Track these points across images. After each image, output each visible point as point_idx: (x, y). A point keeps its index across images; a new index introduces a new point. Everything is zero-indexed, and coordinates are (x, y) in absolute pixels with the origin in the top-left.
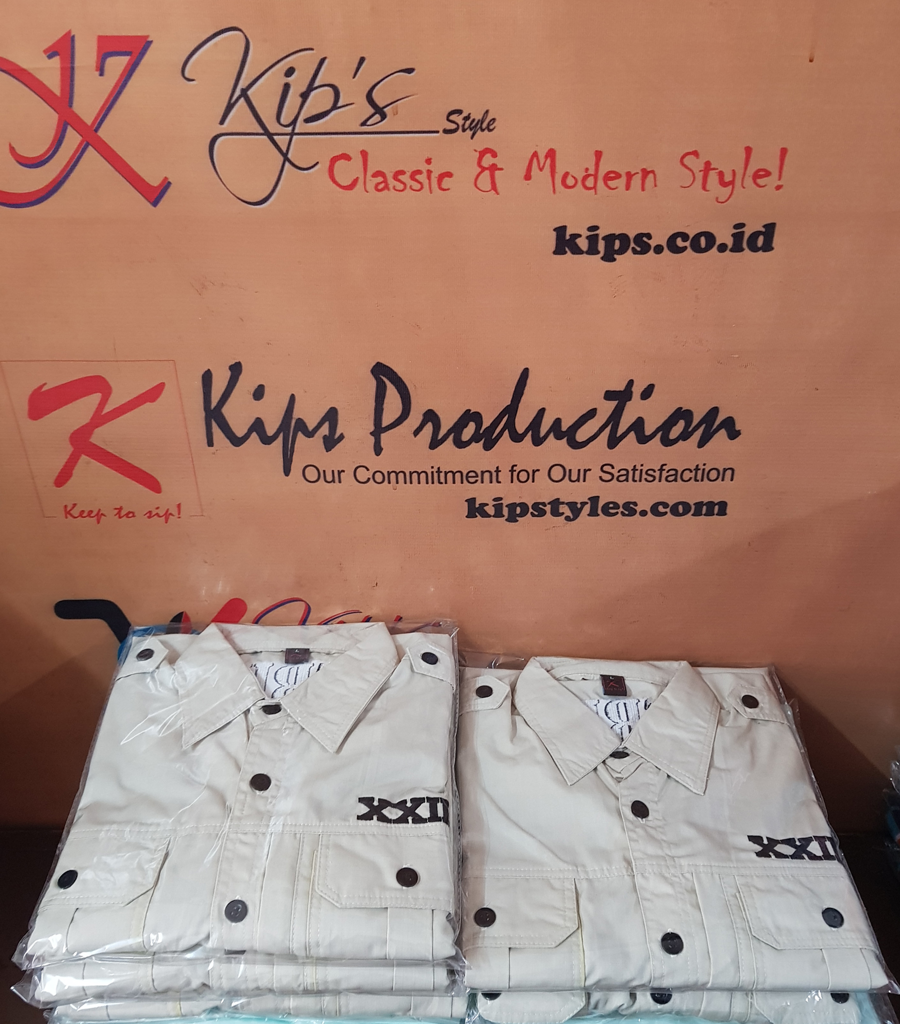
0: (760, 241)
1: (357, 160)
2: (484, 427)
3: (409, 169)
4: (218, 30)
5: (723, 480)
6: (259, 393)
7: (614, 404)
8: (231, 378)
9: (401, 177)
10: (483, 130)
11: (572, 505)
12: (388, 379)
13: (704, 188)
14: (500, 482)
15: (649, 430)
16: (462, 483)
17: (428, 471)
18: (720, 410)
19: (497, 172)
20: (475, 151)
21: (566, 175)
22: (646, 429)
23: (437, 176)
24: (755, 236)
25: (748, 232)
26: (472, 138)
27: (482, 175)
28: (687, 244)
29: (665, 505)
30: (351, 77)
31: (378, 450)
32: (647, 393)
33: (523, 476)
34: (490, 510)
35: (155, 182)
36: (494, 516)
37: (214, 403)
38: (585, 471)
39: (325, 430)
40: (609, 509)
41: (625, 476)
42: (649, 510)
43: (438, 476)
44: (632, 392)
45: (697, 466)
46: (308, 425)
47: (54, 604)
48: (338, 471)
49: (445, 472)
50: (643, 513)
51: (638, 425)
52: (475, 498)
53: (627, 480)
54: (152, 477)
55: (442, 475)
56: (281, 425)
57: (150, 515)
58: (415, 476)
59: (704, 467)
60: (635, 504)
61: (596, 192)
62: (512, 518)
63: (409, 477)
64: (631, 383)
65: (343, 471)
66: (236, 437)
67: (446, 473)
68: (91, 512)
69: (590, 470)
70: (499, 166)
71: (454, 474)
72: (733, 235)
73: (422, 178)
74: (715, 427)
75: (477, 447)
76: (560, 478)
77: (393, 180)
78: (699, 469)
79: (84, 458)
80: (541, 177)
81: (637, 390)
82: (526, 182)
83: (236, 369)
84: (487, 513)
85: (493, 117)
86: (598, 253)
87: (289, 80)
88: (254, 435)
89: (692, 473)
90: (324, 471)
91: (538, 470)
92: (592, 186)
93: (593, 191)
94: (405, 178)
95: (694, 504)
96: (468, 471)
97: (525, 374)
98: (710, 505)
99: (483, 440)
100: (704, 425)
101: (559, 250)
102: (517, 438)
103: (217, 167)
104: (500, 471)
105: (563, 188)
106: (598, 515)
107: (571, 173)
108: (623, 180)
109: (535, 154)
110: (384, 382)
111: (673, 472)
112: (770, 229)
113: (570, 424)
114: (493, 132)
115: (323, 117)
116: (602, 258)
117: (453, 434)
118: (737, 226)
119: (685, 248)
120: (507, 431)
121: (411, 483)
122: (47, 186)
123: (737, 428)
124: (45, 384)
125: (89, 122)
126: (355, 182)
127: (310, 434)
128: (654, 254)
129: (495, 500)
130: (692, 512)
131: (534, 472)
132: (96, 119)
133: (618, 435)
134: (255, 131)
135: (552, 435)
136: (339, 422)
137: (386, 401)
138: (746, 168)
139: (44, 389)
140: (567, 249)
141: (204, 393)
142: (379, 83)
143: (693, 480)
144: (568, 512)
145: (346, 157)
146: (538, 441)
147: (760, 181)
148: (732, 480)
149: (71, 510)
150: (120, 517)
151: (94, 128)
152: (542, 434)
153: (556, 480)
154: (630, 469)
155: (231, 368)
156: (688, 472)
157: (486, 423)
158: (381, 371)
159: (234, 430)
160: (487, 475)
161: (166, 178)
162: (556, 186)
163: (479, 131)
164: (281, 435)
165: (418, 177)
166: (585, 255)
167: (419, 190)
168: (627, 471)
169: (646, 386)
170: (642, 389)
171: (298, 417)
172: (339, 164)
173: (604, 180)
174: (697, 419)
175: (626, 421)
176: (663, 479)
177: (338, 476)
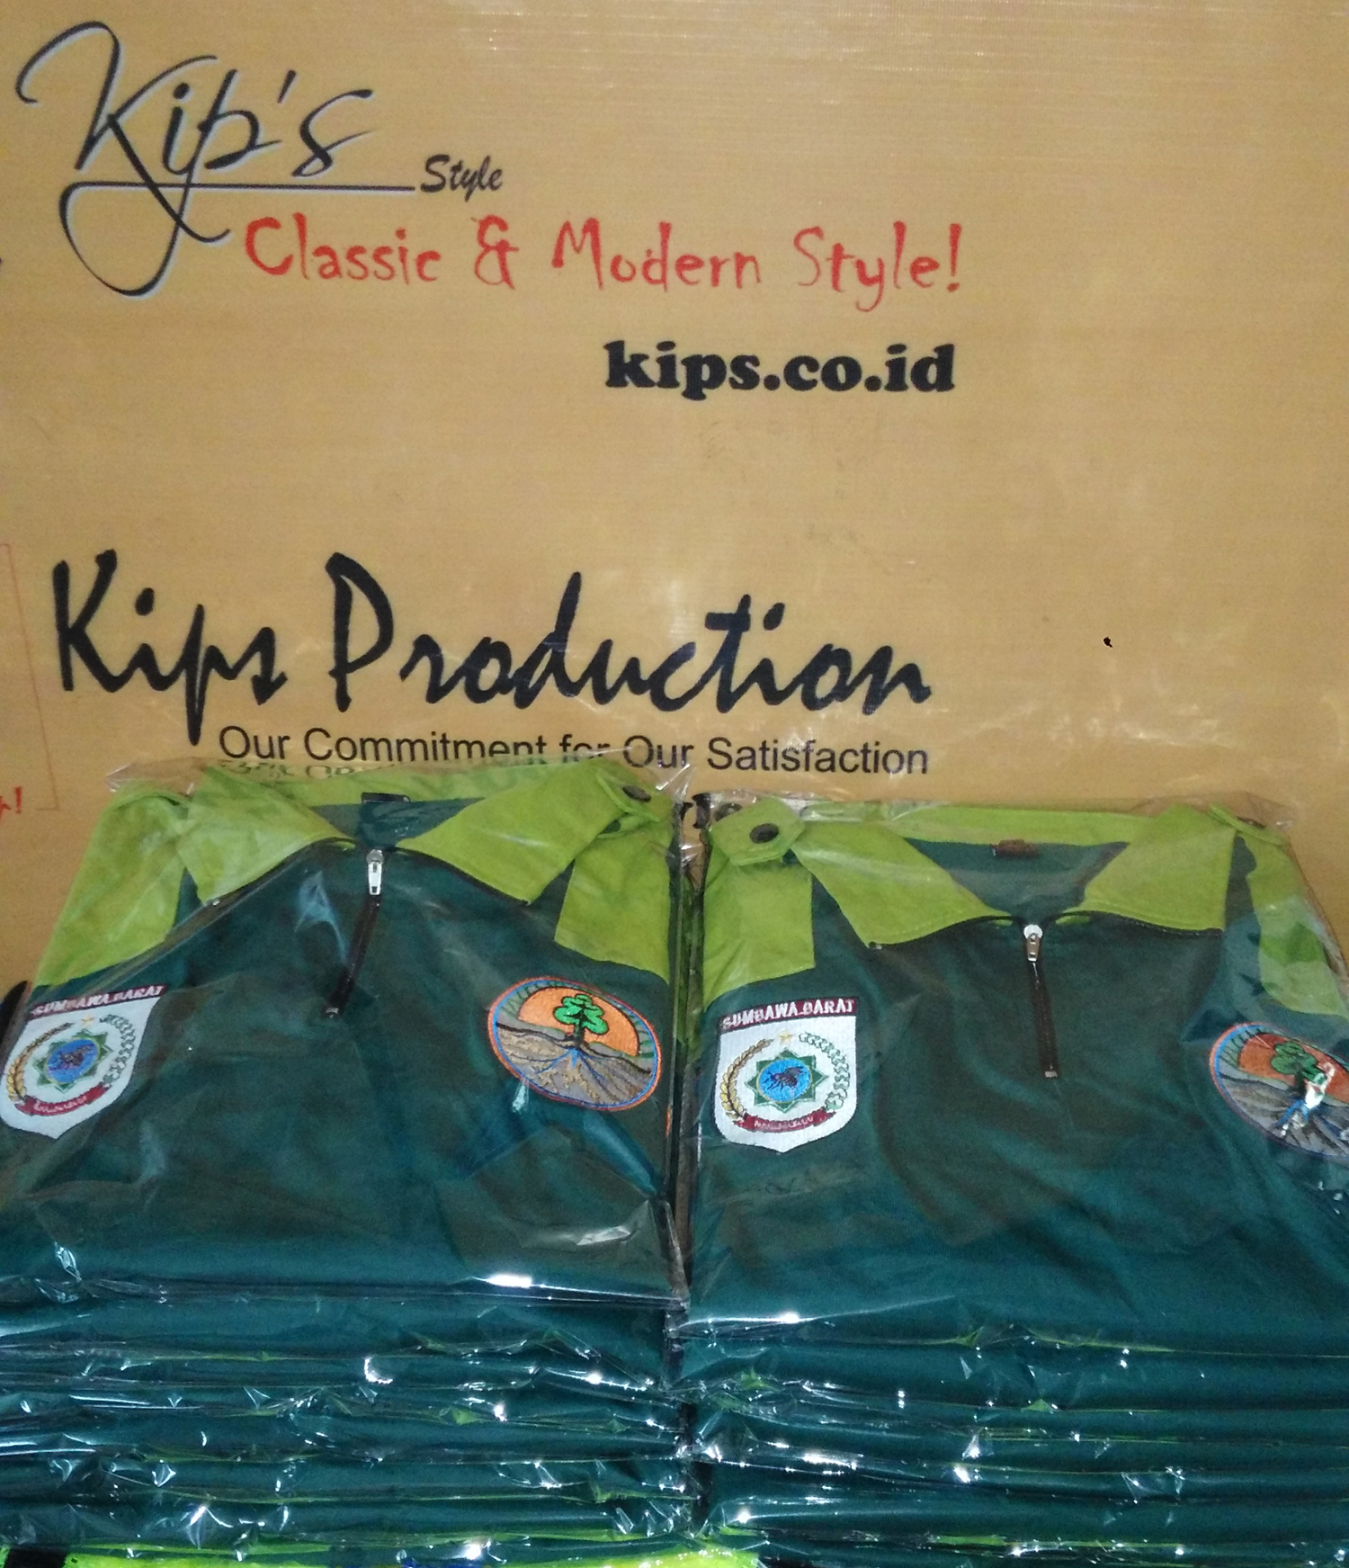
0: (932, 374)
1: (290, 227)
2: (514, 668)
3: (372, 244)
4: (72, 26)
5: (910, 771)
6: (145, 603)
7: (720, 636)
8: (99, 576)
9: (359, 257)
10: (483, 187)
12: (356, 582)
13: (835, 285)
15: (781, 682)
17: (426, 740)
18: (893, 653)
19: (509, 254)
20: (473, 219)
21: (616, 262)
22: (776, 679)
23: (415, 257)
24: (922, 366)
25: (911, 358)
26: (467, 197)
27: (486, 257)
28: (816, 375)
30: (276, 100)
31: (343, 701)
32: (774, 617)
37: (72, 618)
38: (685, 749)
39: (254, 666)
41: (752, 759)
43: (443, 748)
44: (749, 617)
46: (226, 657)
48: (279, 737)
49: (455, 742)
51: (763, 673)
53: (753, 766)
55: (450, 747)
56: (182, 658)
58: (405, 746)
59: (875, 748)
61: (665, 287)
63: (395, 749)
64: (746, 601)
65: (287, 738)
66: (109, 674)
67: (457, 744)
69: (692, 747)
70: (511, 245)
71: (469, 746)
73: (392, 259)
74: (888, 680)
75: (505, 701)
76: (645, 759)
77: (347, 261)
78: (870, 751)
80: (579, 262)
81: (757, 613)
82: (555, 268)
83: (107, 562)
85: (497, 168)
86: (677, 385)
87: (181, 103)
88: (139, 674)
89: (858, 757)
90: (255, 737)
91: (607, 745)
92: (658, 278)
93: (661, 286)
94: (365, 258)
96: (492, 742)
97: (575, 582)
99: (515, 690)
100: (871, 676)
101: (615, 380)
102: (570, 688)
103: (71, 234)
104: (545, 744)
105: (613, 280)
107: (623, 255)
108: (708, 269)
109: (567, 227)
110: (348, 587)
111: (827, 755)
112: (945, 355)
113: (654, 667)
114: (499, 190)
115: (236, 160)
116: (687, 394)
117: (463, 680)
118: (892, 349)
119: (813, 384)
120: (551, 680)
121: (400, 757)
123: (925, 683)
126: (289, 261)
127: (230, 673)
128: (765, 390)
131: (601, 747)
133: (734, 687)
134: (130, 180)
135: (625, 687)
136: (277, 654)
137: (352, 617)
138: (898, 254)
140: (627, 379)
141: (57, 601)
142: (318, 110)
143: (860, 770)
145: (272, 223)
146: (603, 695)
147: (923, 277)
148: (924, 771)
152: (610, 683)
153: (638, 762)
154: (757, 746)
155: (100, 559)
156: (851, 754)
158: (342, 568)
159: (106, 664)
162: (602, 276)
164: (184, 674)
165: (385, 258)
166: (656, 388)
167: (389, 278)
168: (752, 750)
169: (770, 607)
170: (765, 612)
171: (209, 644)
172: (263, 235)
173: (677, 269)
174: (857, 665)
175: (744, 664)
176: (813, 765)
177: (277, 747)
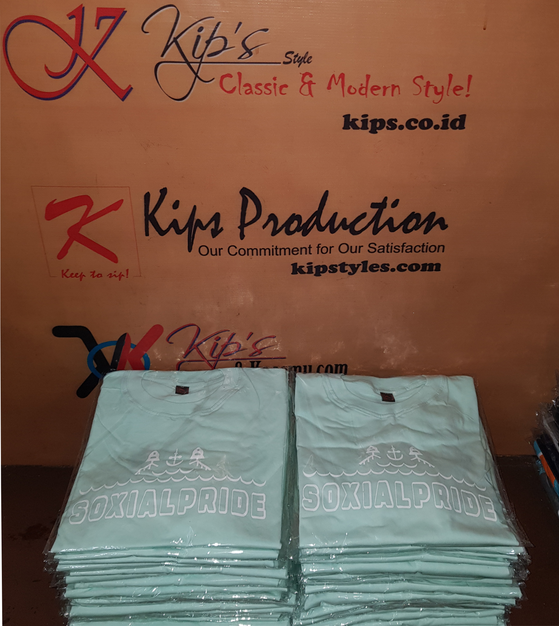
0: (457, 124)
1: (236, 77)
2: (302, 224)
3: (264, 83)
4: (162, 6)
5: (438, 251)
6: (176, 205)
7: (376, 210)
8: (161, 196)
9: (259, 87)
10: (305, 63)
11: (352, 266)
12: (249, 197)
13: (426, 95)
14: (311, 254)
15: (396, 224)
16: (290, 254)
17: (270, 248)
18: (436, 214)
19: (312, 85)
20: (301, 74)
21: (350, 87)
22: (394, 223)
23: (279, 87)
24: (454, 121)
25: (450, 119)
26: (299, 66)
27: (304, 86)
28: (417, 125)
29: (405, 265)
30: (234, 33)
31: (242, 236)
32: (395, 204)
33: (324, 250)
34: (305, 269)
35: (124, 87)
36: (308, 273)
37: (150, 211)
38: (360, 247)
39: (212, 225)
40: (373, 268)
41: (383, 249)
42: (396, 268)
43: (275, 251)
44: (386, 204)
46: (203, 223)
47: (52, 328)
48: (219, 248)
50: (393, 270)
51: (390, 222)
52: (297, 263)
53: (383, 252)
54: (113, 253)
55: (278, 250)
56: (187, 223)
57: (111, 275)
58: (263, 251)
59: (427, 245)
60: (388, 265)
61: (366, 96)
62: (318, 274)
63: (259, 251)
64: (386, 198)
65: (222, 249)
66: (162, 230)
67: (280, 249)
68: (77, 274)
69: (362, 246)
70: (313, 82)
71: (285, 250)
72: (442, 121)
73: (272, 88)
74: (433, 221)
75: (299, 234)
76: (346, 250)
77: (255, 88)
78: (425, 246)
79: (75, 243)
80: (337, 88)
81: (389, 203)
82: (329, 90)
83: (164, 192)
84: (304, 271)
85: (311, 56)
86: (368, 129)
87: (201, 33)
88: (172, 229)
89: (420, 248)
90: (211, 249)
91: (333, 247)
92: (364, 93)
93: (364, 95)
95: (422, 265)
96: (293, 248)
97: (326, 194)
98: (431, 265)
99: (302, 230)
100: (427, 222)
101: (346, 127)
102: (321, 229)
104: (311, 247)
105: (348, 94)
106: (367, 271)
107: (353, 86)
108: (382, 90)
109: (333, 76)
110: (247, 198)
111: (410, 247)
112: (463, 117)
113: (352, 221)
114: (311, 64)
115: (218, 54)
116: (369, 132)
117: (285, 228)
118: (444, 116)
119: (416, 127)
120: (316, 225)
122: (64, 89)
123: (446, 223)
124: (56, 200)
125: (89, 54)
126: (234, 88)
127: (204, 228)
128: (399, 130)
129: (308, 264)
130: (421, 269)
131: (331, 247)
132: (94, 52)
133: (379, 227)
135: (341, 227)
136: (221, 221)
137: (248, 208)
138: (449, 85)
139: (55, 203)
140: (350, 127)
141: (145, 206)
142: (249, 36)
143: (421, 251)
144: (350, 270)
145: (230, 76)
146: (333, 231)
147: (457, 92)
148: (443, 251)
149: (65, 273)
150: (94, 277)
151: (92, 57)
152: (336, 227)
153: (343, 252)
154: (385, 245)
155: (161, 191)
156: (418, 247)
157: (304, 221)
158: (245, 193)
159: (161, 226)
160: (304, 250)
161: (130, 86)
162: (345, 93)
163: (303, 63)
164: (187, 229)
166: (360, 130)
167: (270, 94)
168: (384, 247)
169: (394, 200)
170: (392, 202)
171: (197, 218)
172: (226, 80)
173: (371, 90)
174: (423, 218)
175: (383, 219)
176: (404, 251)
177: (218, 252)
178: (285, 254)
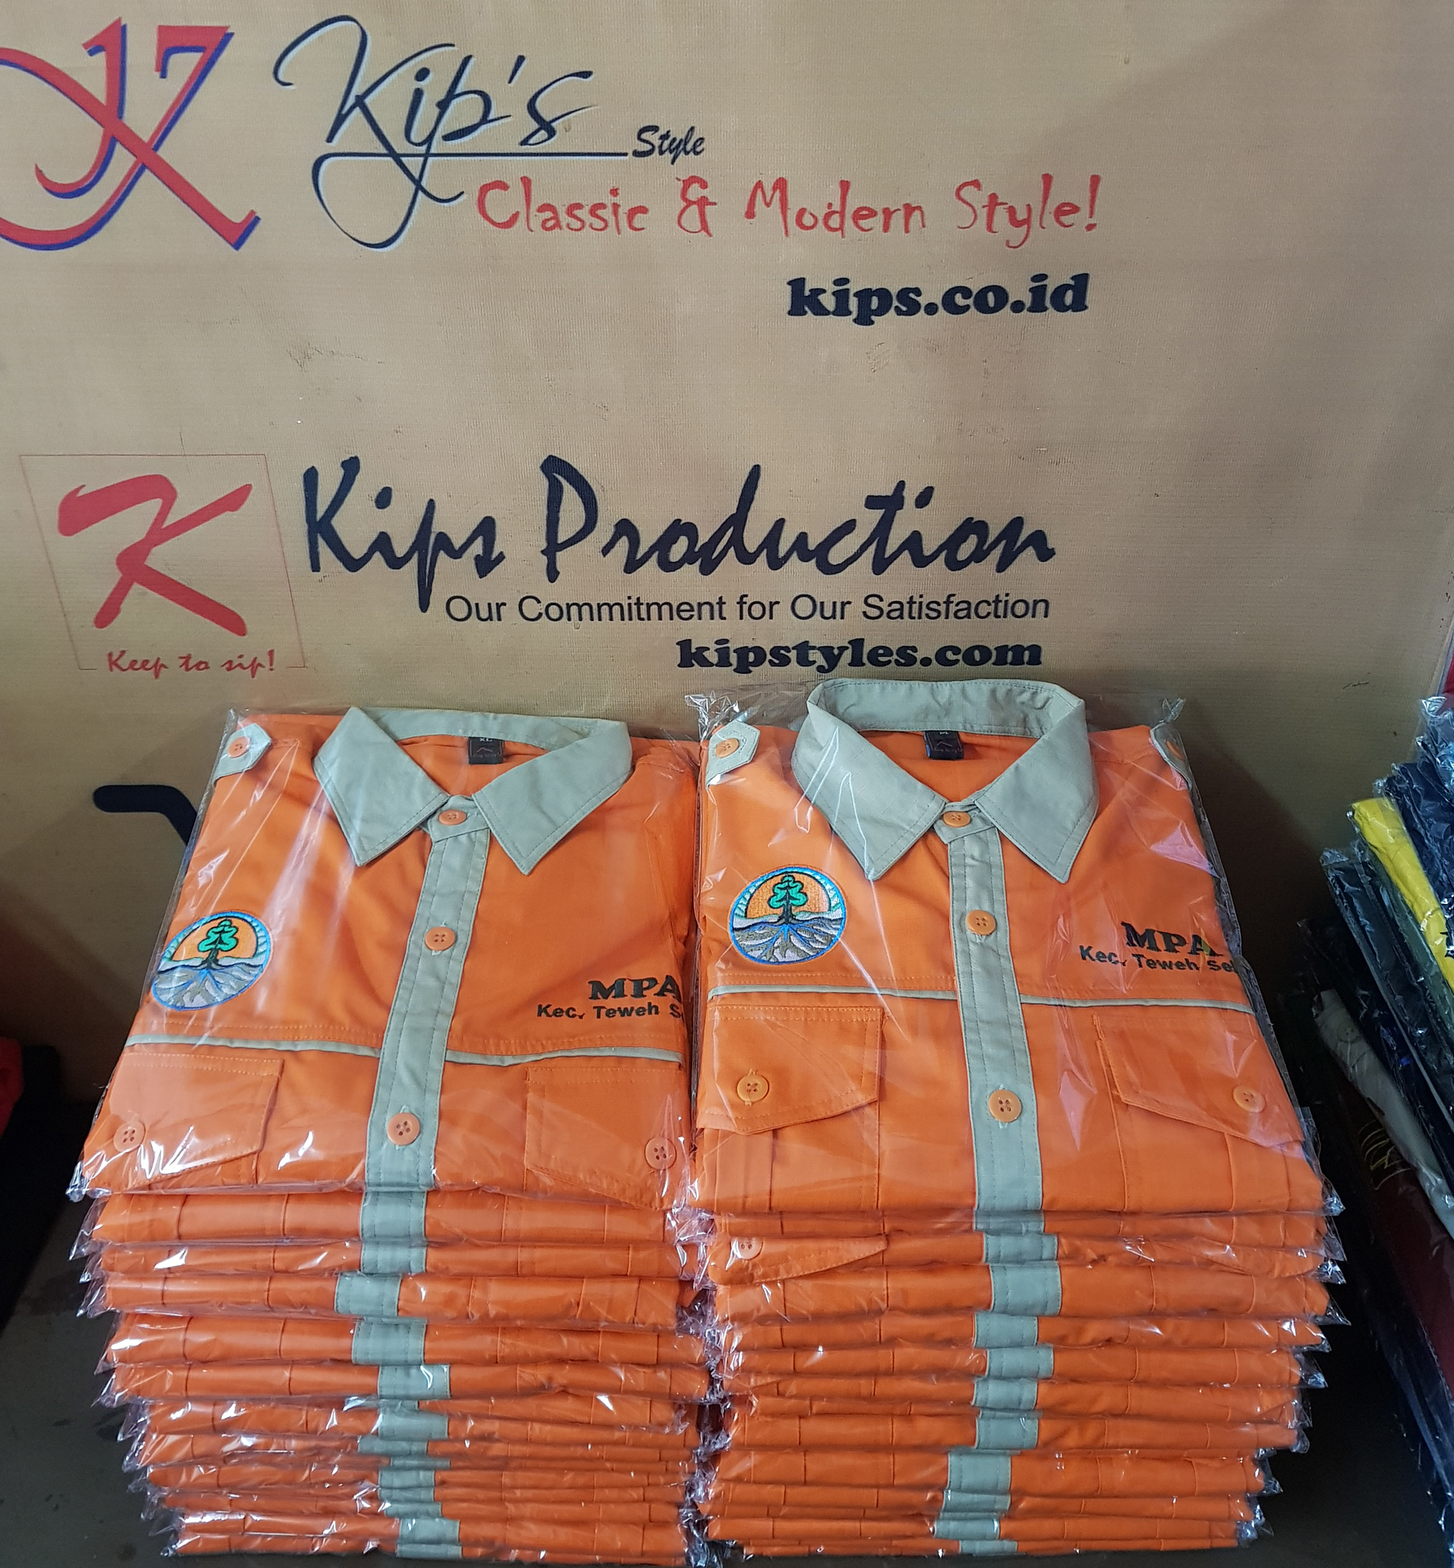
0: (1069, 298)
1: (517, 189)
2: (700, 543)
3: (588, 203)
4: (324, 20)
5: (1034, 616)
6: (384, 499)
7: (878, 514)
8: (344, 477)
9: (577, 212)
10: (687, 153)
11: (826, 651)
12: (565, 477)
13: (990, 228)
14: (725, 619)
15: (928, 551)
16: (671, 619)
17: (624, 603)
18: (1026, 521)
19: (708, 208)
20: (678, 180)
21: (802, 212)
22: (925, 547)
23: (627, 211)
24: (1061, 290)
25: (1051, 285)
26: (673, 162)
27: (688, 210)
28: (970, 301)
29: (956, 651)
30: (507, 82)
31: (553, 574)
32: (924, 499)
33: (757, 611)
34: (713, 656)
35: (237, 216)
36: (716, 665)
37: (320, 513)
38: (843, 604)
39: (477, 547)
40: (878, 657)
41: (898, 611)
42: (933, 657)
43: (637, 610)
44: (903, 497)
45: (997, 596)
46: (454, 541)
47: (93, 792)
48: (497, 604)
49: (648, 604)
50: (927, 662)
51: (913, 542)
52: (690, 640)
53: (901, 616)
54: (234, 613)
55: (643, 608)
56: (415, 542)
57: (230, 665)
58: (605, 609)
59: (1007, 598)
60: (914, 649)
61: (842, 234)
62: (743, 668)
63: (596, 611)
64: (901, 485)
65: (504, 604)
66: (353, 558)
67: (649, 606)
68: (147, 661)
69: (849, 603)
70: (710, 200)
71: (660, 607)
72: (1031, 290)
73: (606, 213)
74: (1019, 544)
75: (691, 570)
76: (809, 613)
77: (566, 216)
78: (1001, 601)
79: (136, 588)
80: (768, 214)
81: (910, 495)
82: (749, 220)
83: (351, 467)
84: (709, 661)
85: (701, 137)
86: (850, 313)
87: (422, 84)
88: (377, 556)
89: (991, 607)
90: (477, 605)
91: (778, 603)
92: (838, 226)
93: (840, 233)
94: (583, 214)
95: (997, 649)
96: (679, 603)
97: (755, 473)
98: (1018, 650)
99: (700, 560)
100: (1004, 542)
101: (796, 310)
102: (746, 558)
103: (323, 198)
104: (725, 603)
105: (798, 228)
106: (864, 664)
107: (809, 209)
108: (880, 217)
109: (759, 185)
110: (559, 482)
111: (965, 606)
112: (1081, 282)
113: (820, 540)
114: (702, 155)
115: (471, 132)
116: (855, 321)
117: (656, 554)
118: (1035, 278)
119: (967, 307)
120: (732, 548)
121: (600, 619)
122: (88, 221)
123: (1051, 545)
124: (83, 486)
125: (146, 138)
126: (515, 217)
127: (456, 554)
128: (926, 316)
129: (717, 642)
130: (993, 658)
131: (772, 605)
132: (156, 133)
133: (887, 556)
134: (376, 151)
135: (795, 555)
136: (497, 537)
137: (563, 506)
138: (1045, 201)
139: (81, 493)
140: (806, 309)
141: (307, 499)
142: (544, 89)
144: (821, 661)
145: (502, 186)
146: (776, 563)
147: (1065, 219)
148: (1046, 616)
149: (117, 659)
150: (188, 669)
151: (153, 146)
152: (782, 554)
153: (803, 616)
154: (906, 600)
155: (344, 464)
156: (985, 604)
157: (703, 538)
158: (554, 467)
159: (349, 549)
160: (706, 608)
161: (252, 212)
162: (789, 226)
163: (682, 154)
164: (416, 555)
165: (600, 212)
166: (831, 316)
167: (602, 229)
168: (902, 604)
169: (922, 489)
170: (917, 495)
171: (438, 531)
172: (492, 195)
173: (854, 219)
174: (993, 534)
175: (898, 535)
176: (951, 614)
177: (495, 612)
178: (660, 619)
